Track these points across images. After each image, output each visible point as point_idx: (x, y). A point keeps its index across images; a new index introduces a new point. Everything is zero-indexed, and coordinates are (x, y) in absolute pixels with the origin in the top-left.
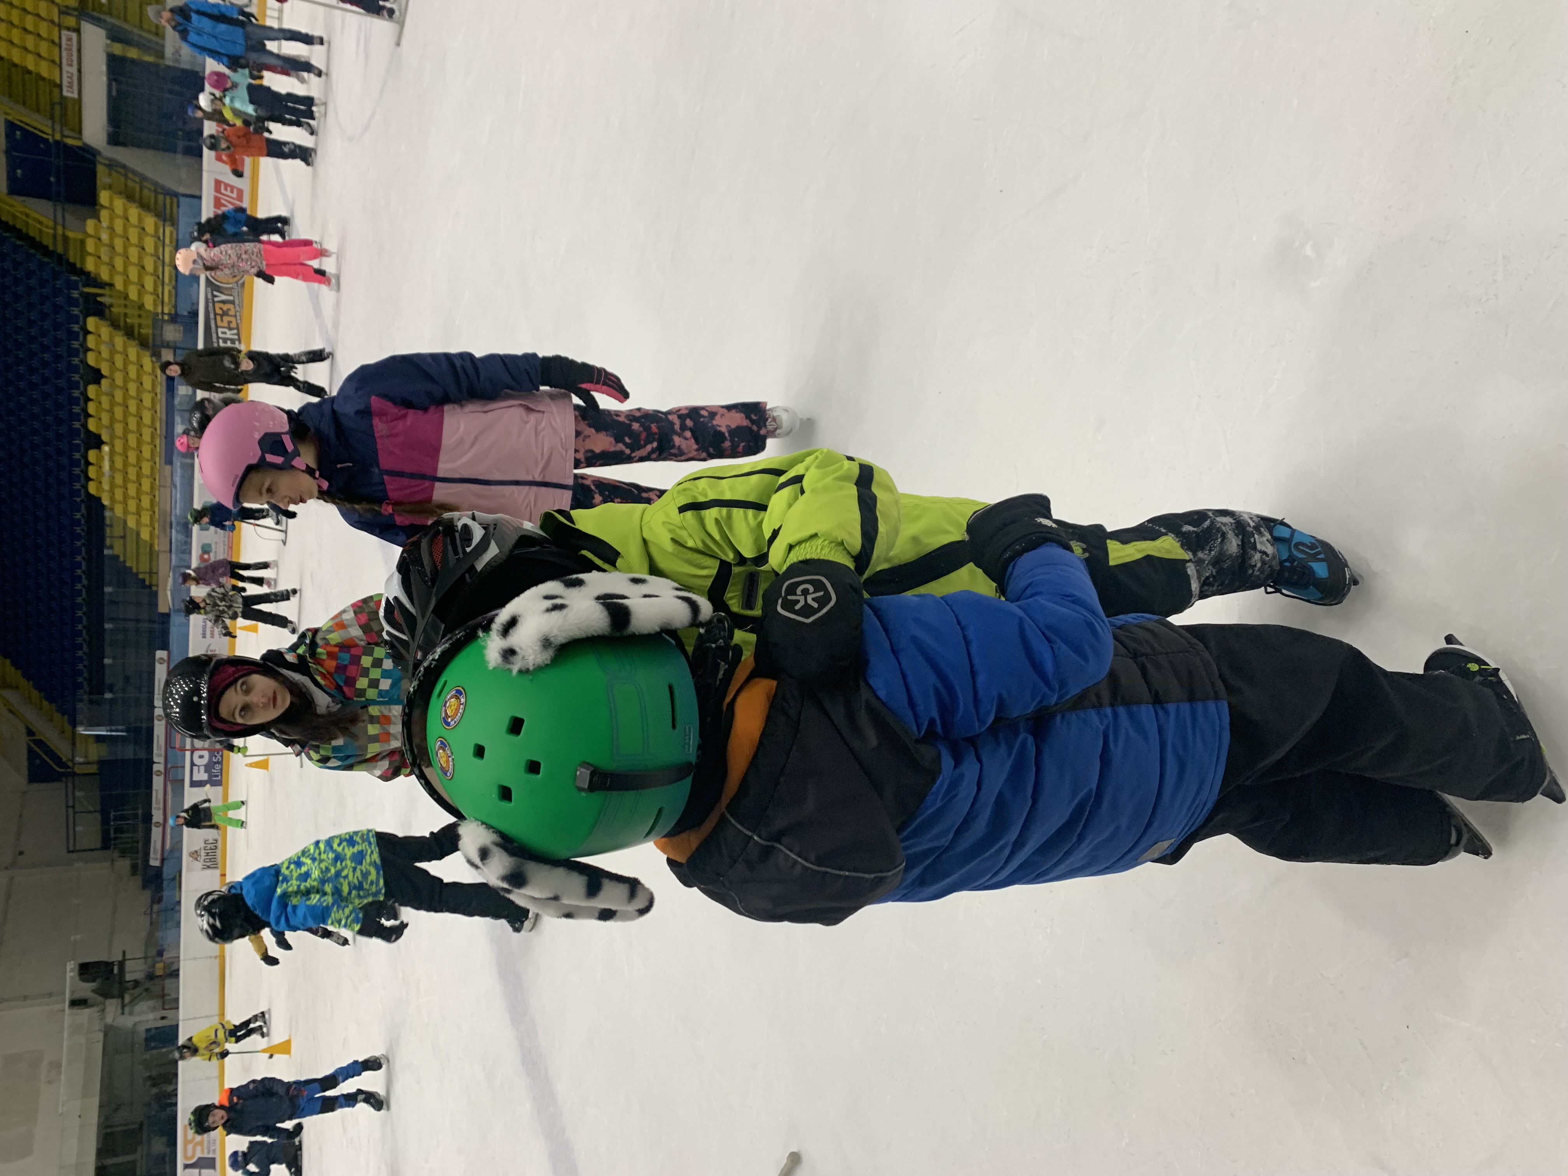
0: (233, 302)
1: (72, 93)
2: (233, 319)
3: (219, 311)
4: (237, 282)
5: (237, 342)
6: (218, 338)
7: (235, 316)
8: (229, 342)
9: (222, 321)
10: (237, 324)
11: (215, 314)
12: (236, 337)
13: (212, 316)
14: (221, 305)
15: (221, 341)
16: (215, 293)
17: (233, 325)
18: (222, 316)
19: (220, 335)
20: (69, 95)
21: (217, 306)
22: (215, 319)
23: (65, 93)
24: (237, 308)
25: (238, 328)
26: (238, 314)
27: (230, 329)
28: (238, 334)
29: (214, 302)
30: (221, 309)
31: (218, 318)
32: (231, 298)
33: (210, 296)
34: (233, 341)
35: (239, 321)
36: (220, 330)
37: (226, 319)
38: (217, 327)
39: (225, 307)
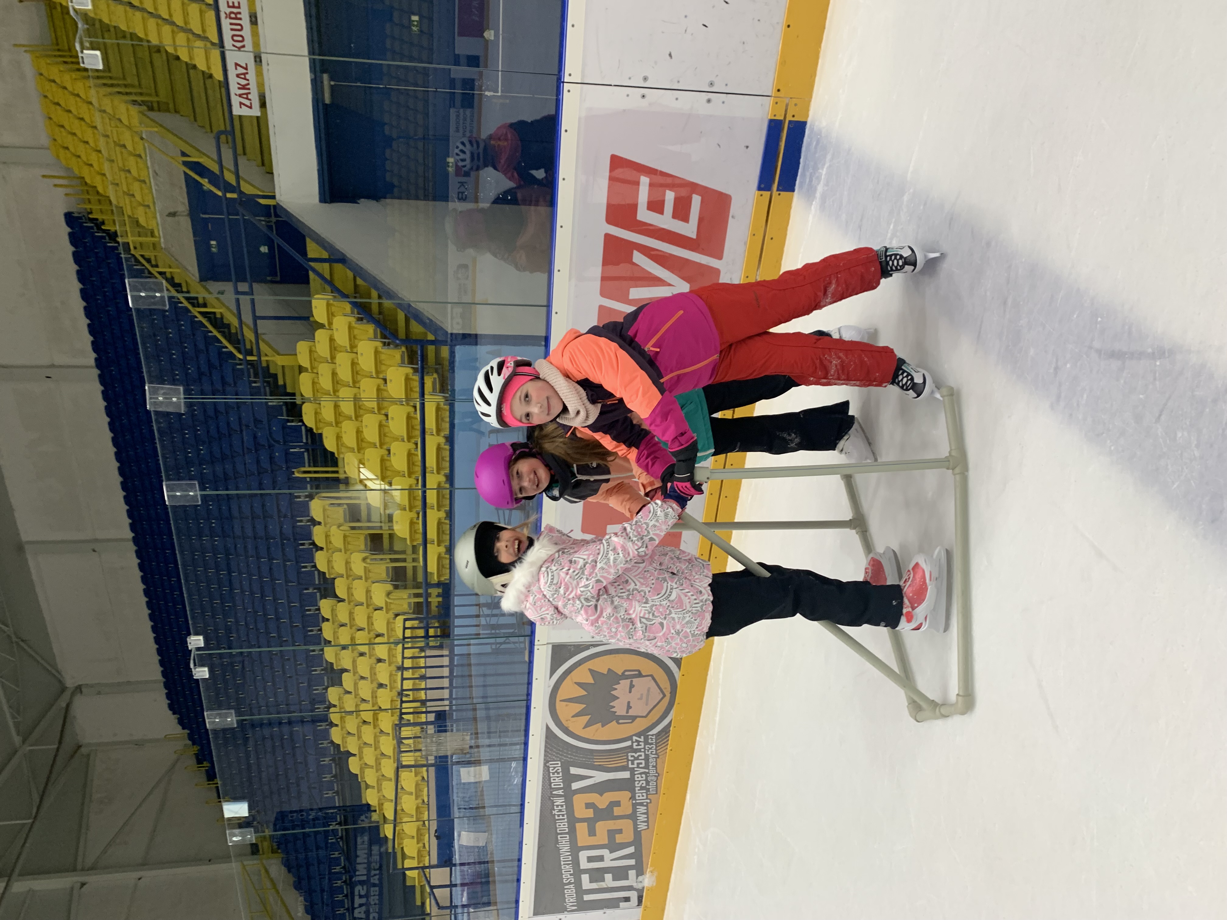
0: (628, 785)
1: (251, 107)
2: (626, 825)
3: (581, 812)
4: (644, 733)
5: (632, 873)
6: (578, 872)
7: (633, 816)
8: (608, 877)
9: (592, 832)
10: (637, 834)
11: (573, 821)
12: (632, 862)
13: (563, 826)
14: (593, 798)
15: (585, 878)
16: (573, 771)
17: (627, 836)
18: (591, 824)
19: (584, 864)
20: (245, 112)
21: (579, 801)
22: (572, 831)
23: (237, 111)
24: (640, 796)
25: (637, 841)
26: (642, 809)
27: (613, 847)
28: (638, 856)
29: (569, 795)
30: (588, 806)
31: (582, 829)
32: (626, 775)
33: (557, 781)
34: (620, 873)
35: (642, 826)
36: (583, 856)
37: (602, 827)
38: (575, 850)
39: (602, 801)
